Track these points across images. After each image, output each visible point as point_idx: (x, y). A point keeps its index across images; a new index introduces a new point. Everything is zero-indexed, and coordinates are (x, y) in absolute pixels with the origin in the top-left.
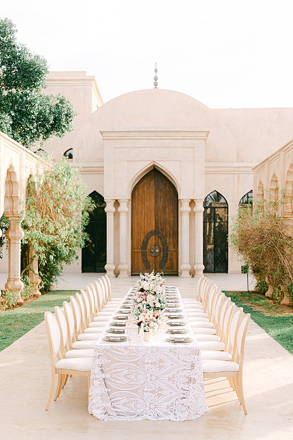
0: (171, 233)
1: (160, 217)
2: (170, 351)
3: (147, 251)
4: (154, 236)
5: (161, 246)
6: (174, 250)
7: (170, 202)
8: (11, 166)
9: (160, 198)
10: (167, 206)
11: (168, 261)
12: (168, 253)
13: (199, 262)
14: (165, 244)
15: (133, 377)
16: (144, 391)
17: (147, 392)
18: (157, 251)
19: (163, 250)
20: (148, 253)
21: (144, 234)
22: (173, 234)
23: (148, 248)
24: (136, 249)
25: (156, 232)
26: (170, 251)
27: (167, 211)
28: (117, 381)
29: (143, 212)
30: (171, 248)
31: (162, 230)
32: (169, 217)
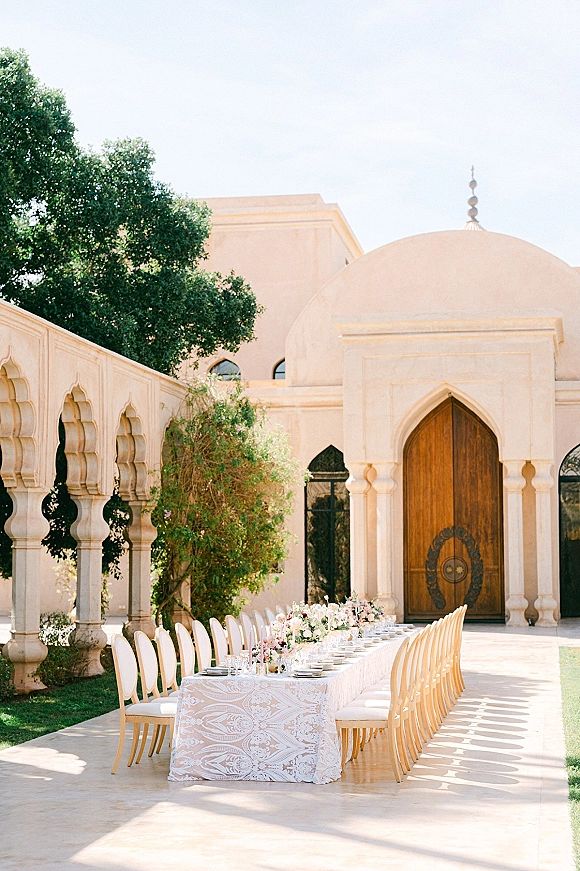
0: (489, 531)
1: (465, 499)
2: (287, 686)
3: (438, 570)
4: (452, 540)
5: (468, 560)
6: (496, 567)
7: (486, 466)
8: (130, 407)
9: (465, 460)
10: (479, 474)
11: (484, 591)
12: (481, 575)
13: (544, 592)
14: (476, 555)
15: (235, 724)
16: (250, 745)
17: (255, 745)
18: (460, 570)
19: (473, 569)
20: (439, 575)
21: (432, 534)
22: (493, 534)
23: (439, 563)
24: (414, 567)
25: (456, 531)
26: (487, 569)
27: (480, 485)
28: (213, 730)
29: (429, 490)
30: (489, 564)
31: (468, 526)
32: (484, 499)
